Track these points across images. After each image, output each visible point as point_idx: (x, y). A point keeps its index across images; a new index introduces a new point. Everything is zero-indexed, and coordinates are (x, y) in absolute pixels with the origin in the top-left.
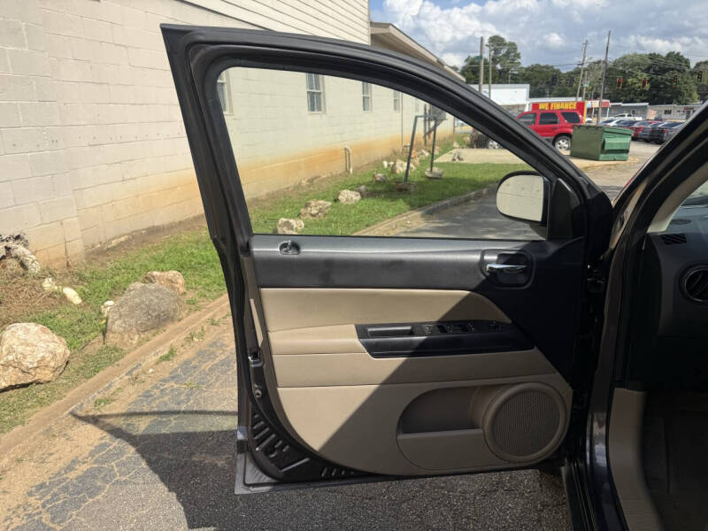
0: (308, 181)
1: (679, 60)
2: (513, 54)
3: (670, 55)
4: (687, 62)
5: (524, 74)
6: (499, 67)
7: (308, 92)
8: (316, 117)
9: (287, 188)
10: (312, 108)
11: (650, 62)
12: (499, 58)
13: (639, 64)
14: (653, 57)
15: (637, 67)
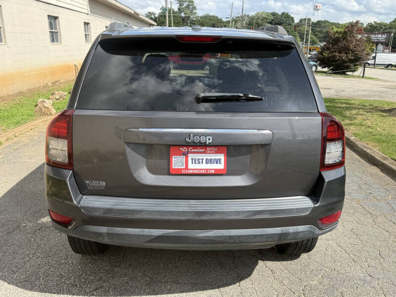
0: (52, 83)
1: (288, 17)
2: (191, 7)
3: (283, 14)
5: (199, 21)
6: (183, 15)
7: (50, 32)
8: (55, 46)
9: (40, 87)
10: (53, 41)
11: (272, 18)
12: (183, 8)
13: (266, 19)
14: (274, 14)
15: (265, 20)
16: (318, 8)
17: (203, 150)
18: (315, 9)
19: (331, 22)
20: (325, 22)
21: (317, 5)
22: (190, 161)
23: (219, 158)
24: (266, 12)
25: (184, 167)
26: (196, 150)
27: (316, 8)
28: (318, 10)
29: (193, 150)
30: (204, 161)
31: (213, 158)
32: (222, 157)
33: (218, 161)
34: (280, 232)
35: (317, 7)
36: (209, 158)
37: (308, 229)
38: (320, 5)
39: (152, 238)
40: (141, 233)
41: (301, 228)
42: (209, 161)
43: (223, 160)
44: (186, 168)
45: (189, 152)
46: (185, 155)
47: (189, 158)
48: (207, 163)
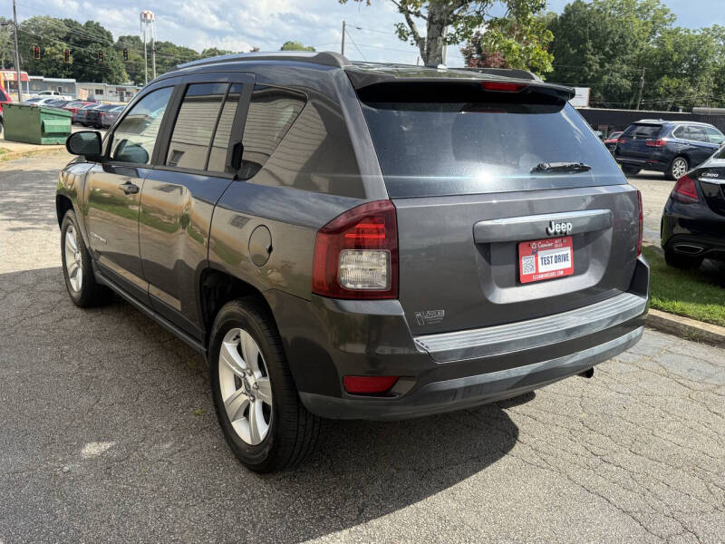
1: (100, 32)
3: (88, 24)
4: (109, 35)
11: (67, 29)
13: (54, 30)
14: (69, 23)
15: (53, 34)
16: (149, 17)
17: (552, 245)
18: (142, 20)
19: (178, 46)
20: (167, 45)
21: (145, 12)
22: (540, 261)
23: (565, 253)
24: (52, 17)
25: (534, 272)
26: (545, 245)
27: (144, 18)
28: (149, 22)
29: (542, 246)
30: (553, 259)
31: (561, 253)
32: (568, 251)
33: (565, 258)
35: (145, 15)
36: (557, 254)
38: (151, 12)
39: (519, 379)
40: (508, 376)
42: (558, 259)
43: (569, 256)
44: (537, 273)
45: (538, 250)
46: (535, 253)
47: (539, 258)
48: (556, 262)
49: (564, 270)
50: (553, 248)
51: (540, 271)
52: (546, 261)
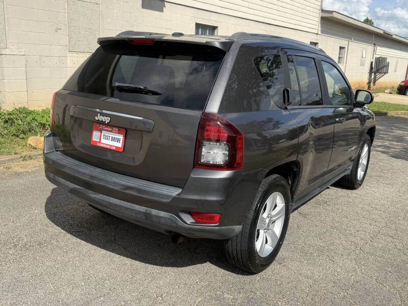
17: (110, 129)
22: (102, 136)
23: (120, 137)
26: (107, 129)
29: (105, 128)
30: (110, 138)
31: (116, 137)
32: (121, 137)
33: (118, 140)
34: (144, 211)
36: (113, 136)
37: (168, 217)
41: (162, 214)
42: (113, 139)
43: (121, 140)
44: (100, 142)
45: (103, 130)
46: (101, 131)
47: (102, 134)
48: (112, 140)
49: (116, 147)
50: (111, 131)
51: (102, 142)
52: (106, 138)
